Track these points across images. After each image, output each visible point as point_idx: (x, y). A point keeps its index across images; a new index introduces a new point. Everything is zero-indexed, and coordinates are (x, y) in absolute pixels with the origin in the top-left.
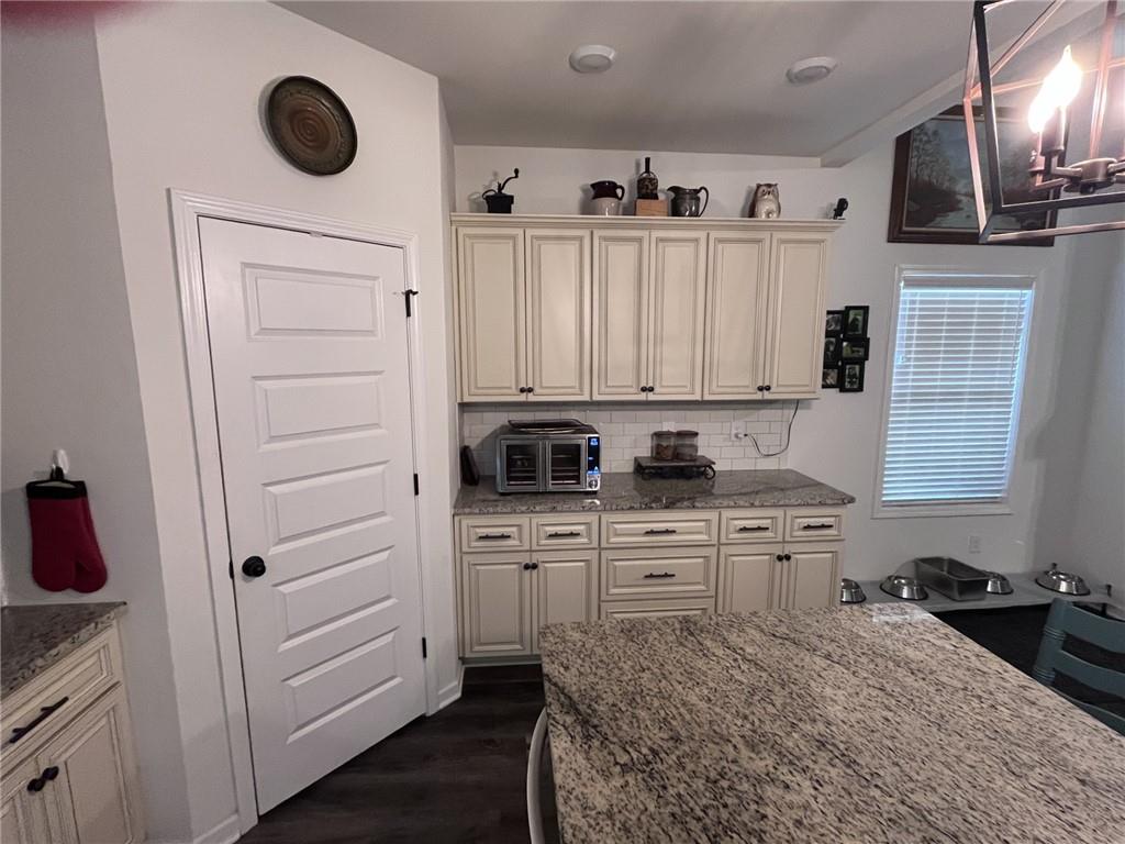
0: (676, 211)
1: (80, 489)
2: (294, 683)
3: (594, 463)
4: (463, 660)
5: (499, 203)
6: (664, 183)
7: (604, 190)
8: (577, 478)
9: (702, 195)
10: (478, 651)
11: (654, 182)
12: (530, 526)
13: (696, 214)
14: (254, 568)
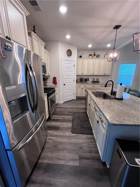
0: (97, 57)
1: (56, 78)
2: (66, 94)
3: (88, 81)
4: (76, 97)
5: (81, 57)
6: (96, 54)
7: (90, 55)
8: (86, 82)
9: (100, 55)
10: (78, 96)
11: (95, 54)
12: (82, 86)
13: (99, 57)
14: (64, 85)
